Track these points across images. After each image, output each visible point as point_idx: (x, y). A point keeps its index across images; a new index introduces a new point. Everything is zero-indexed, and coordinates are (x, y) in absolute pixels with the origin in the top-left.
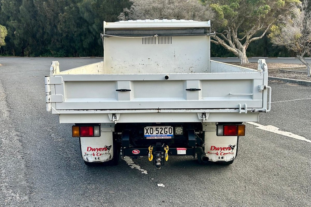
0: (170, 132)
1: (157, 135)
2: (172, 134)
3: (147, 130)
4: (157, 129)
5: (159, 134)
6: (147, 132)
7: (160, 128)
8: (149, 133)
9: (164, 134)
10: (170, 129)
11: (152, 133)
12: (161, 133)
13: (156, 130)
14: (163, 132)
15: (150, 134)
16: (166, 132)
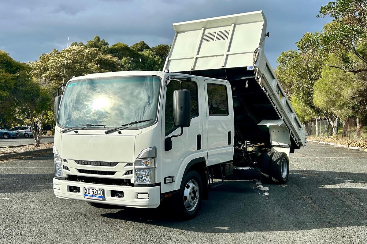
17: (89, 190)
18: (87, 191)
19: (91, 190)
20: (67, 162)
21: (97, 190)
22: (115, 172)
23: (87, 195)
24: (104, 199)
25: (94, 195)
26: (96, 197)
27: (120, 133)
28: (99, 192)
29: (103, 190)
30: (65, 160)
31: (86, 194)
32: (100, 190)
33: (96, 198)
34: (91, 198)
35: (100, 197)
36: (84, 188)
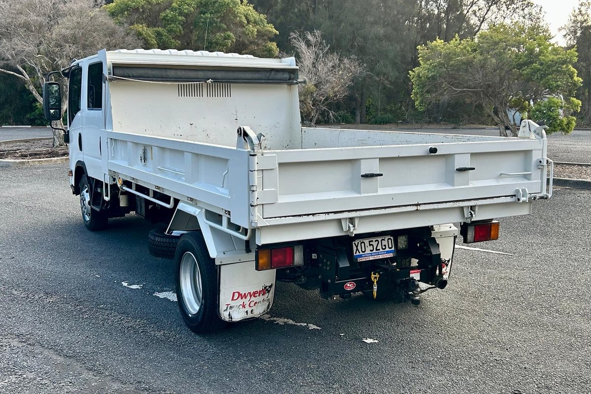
0: (390, 246)
1: (371, 253)
2: (393, 249)
3: (357, 247)
4: (371, 243)
5: (375, 251)
6: (357, 249)
7: (376, 241)
8: (360, 251)
9: (381, 250)
10: (390, 241)
11: (363, 250)
12: (377, 250)
13: (370, 245)
14: (379, 247)
15: (361, 253)
16: (384, 247)
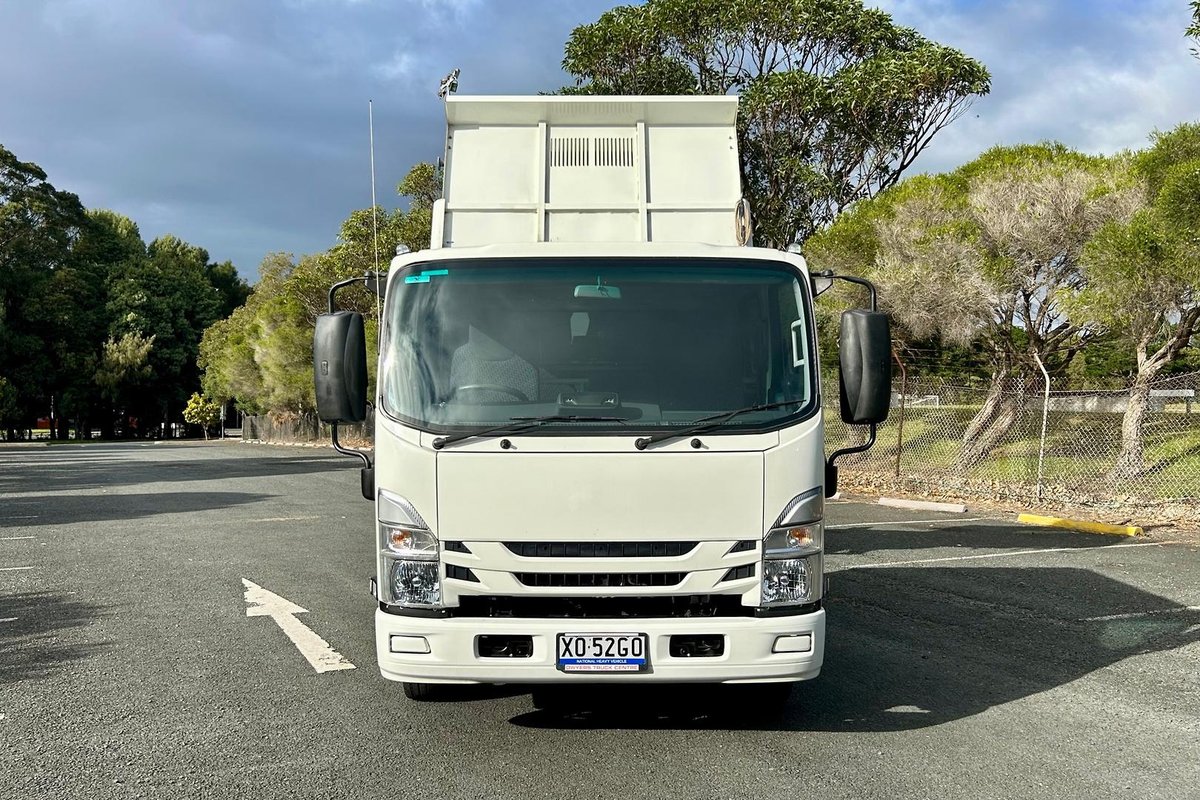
17: (580, 642)
18: (572, 647)
19: (589, 643)
20: (467, 551)
21: (616, 640)
22: (683, 575)
23: (573, 662)
24: (645, 666)
25: (603, 656)
26: (610, 663)
27: (697, 444)
28: (624, 644)
29: (643, 638)
30: (456, 546)
31: (567, 656)
32: (630, 640)
33: (613, 668)
34: (593, 668)
35: (630, 662)
36: (559, 636)
